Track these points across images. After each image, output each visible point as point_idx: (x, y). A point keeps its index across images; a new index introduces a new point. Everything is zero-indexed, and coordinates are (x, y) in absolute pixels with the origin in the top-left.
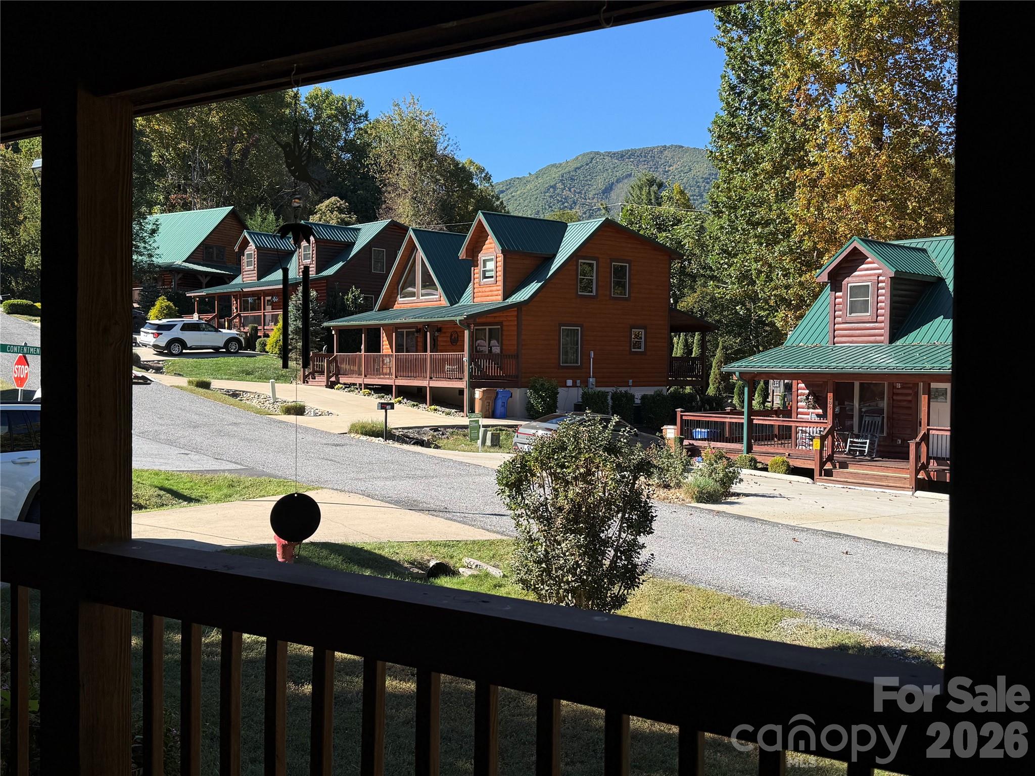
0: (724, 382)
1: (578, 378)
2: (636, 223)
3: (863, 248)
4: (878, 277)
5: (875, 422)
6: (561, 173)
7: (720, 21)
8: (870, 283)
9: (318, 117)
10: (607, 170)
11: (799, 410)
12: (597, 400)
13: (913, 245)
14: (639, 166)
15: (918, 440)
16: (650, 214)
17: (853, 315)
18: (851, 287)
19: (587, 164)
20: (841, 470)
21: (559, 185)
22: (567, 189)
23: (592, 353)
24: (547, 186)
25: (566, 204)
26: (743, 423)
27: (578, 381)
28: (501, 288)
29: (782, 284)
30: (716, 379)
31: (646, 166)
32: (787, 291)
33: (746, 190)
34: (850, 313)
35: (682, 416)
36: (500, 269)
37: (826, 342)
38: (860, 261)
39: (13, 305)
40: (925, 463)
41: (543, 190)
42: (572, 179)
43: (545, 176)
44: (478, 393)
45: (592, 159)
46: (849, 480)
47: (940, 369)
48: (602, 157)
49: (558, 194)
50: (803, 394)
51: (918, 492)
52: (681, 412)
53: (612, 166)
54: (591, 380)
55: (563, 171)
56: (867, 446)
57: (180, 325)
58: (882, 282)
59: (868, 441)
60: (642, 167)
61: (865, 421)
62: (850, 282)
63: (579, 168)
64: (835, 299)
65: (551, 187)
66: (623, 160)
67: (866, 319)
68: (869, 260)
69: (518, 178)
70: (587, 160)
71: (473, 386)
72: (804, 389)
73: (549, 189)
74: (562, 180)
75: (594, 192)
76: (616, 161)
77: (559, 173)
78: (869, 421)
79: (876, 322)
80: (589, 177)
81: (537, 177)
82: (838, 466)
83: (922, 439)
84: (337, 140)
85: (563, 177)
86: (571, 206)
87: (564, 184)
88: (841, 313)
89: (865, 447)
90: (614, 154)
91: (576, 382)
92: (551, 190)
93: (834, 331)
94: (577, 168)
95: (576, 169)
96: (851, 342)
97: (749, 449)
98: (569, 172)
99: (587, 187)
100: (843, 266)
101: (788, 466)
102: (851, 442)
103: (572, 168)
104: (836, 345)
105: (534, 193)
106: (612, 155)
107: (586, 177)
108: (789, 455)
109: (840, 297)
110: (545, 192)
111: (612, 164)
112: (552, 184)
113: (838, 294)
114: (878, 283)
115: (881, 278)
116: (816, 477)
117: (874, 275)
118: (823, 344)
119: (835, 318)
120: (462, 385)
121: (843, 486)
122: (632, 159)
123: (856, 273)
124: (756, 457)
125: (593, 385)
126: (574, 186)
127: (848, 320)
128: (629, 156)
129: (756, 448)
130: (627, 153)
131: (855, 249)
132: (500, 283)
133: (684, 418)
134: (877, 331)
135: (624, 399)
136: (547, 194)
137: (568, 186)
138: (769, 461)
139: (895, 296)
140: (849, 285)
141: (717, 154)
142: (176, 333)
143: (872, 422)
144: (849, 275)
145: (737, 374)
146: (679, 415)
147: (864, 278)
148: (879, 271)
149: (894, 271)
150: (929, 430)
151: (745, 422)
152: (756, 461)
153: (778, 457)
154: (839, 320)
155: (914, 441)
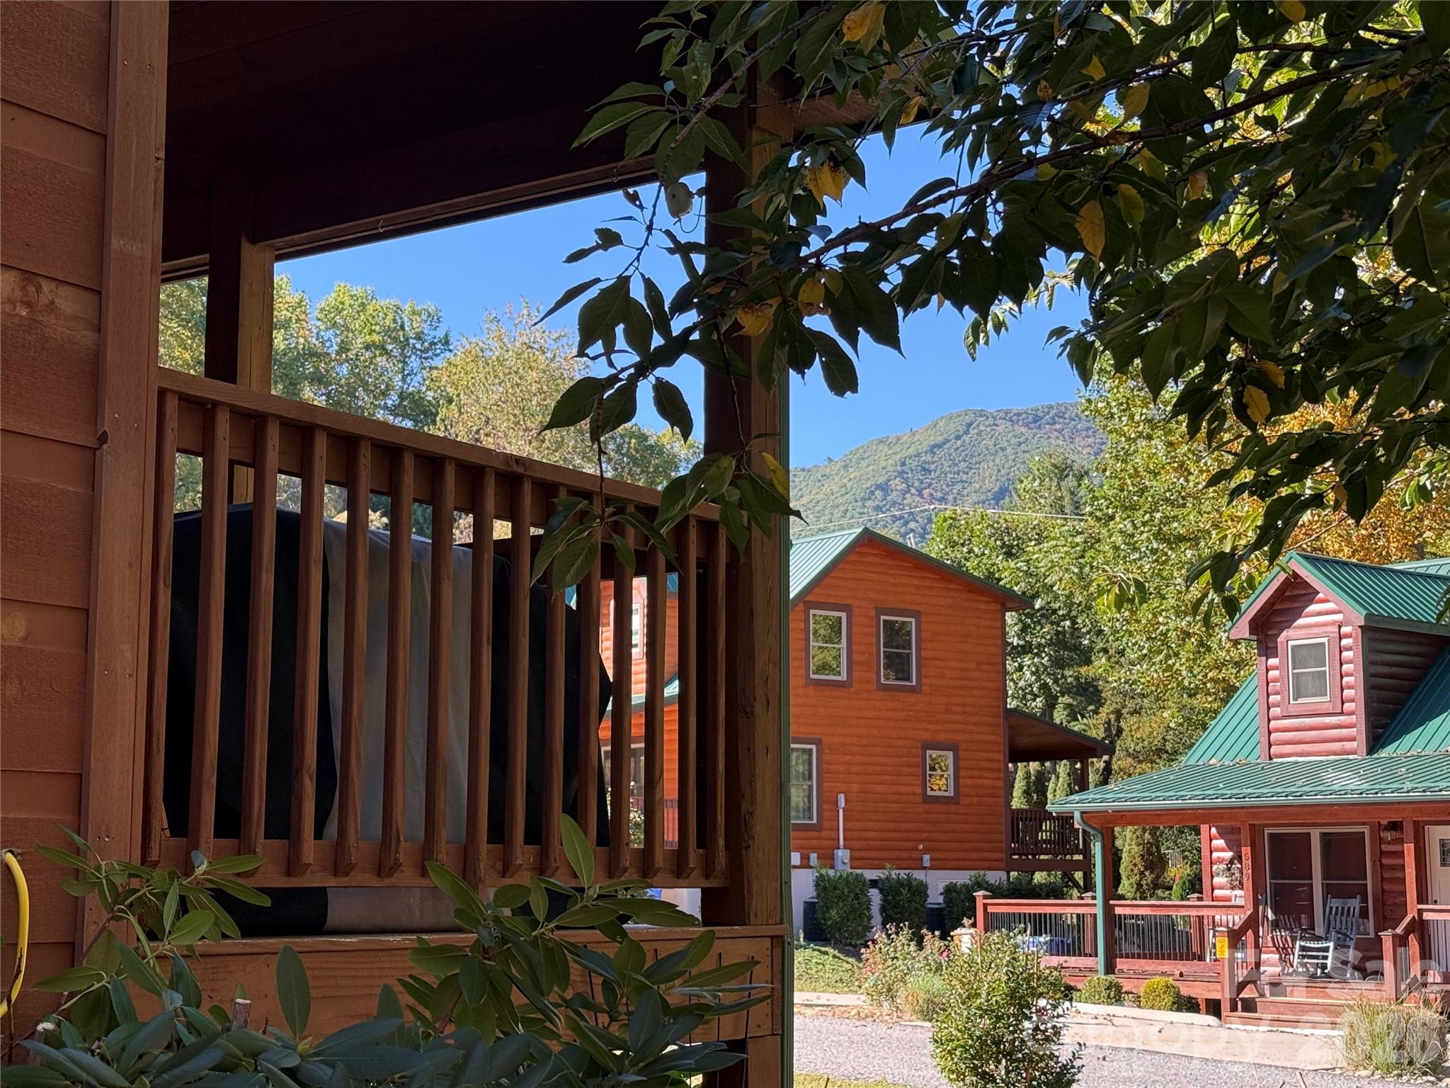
0: (1152, 873)
1: (814, 849)
2: (963, 545)
3: (1308, 574)
4: (1340, 627)
5: (1349, 908)
6: (899, 456)
8: (1325, 640)
9: (344, 348)
10: (1003, 449)
11: (1217, 892)
12: (846, 891)
13: (1432, 571)
14: (1077, 440)
15: (1399, 930)
16: (989, 525)
17: (1301, 701)
18: (1294, 647)
19: (958, 438)
20: (1273, 998)
21: (897, 484)
22: (913, 491)
23: (842, 798)
24: (868, 485)
25: (912, 525)
26: (1095, 915)
27: (814, 856)
29: (1228, 658)
30: (1135, 865)
31: (1091, 440)
32: (1238, 672)
33: (1156, 474)
34: (1295, 699)
35: (985, 906)
37: (1257, 756)
38: (1306, 598)
40: (1419, 977)
41: (860, 494)
42: (924, 469)
43: (864, 463)
45: (969, 425)
46: (1282, 1017)
47: (1424, 791)
48: (991, 421)
49: (895, 503)
50: (1220, 861)
52: (985, 897)
53: (1014, 441)
54: (840, 853)
55: (905, 453)
56: (1330, 954)
58: (1348, 636)
59: (1331, 945)
60: (1082, 444)
61: (1331, 908)
62: (1291, 638)
63: (939, 446)
64: (1267, 671)
65: (879, 487)
66: (1039, 427)
67: (1324, 709)
68: (1321, 596)
69: (803, 470)
70: (955, 427)
72: (1222, 850)
73: (873, 493)
74: (903, 472)
75: (974, 498)
76: (1023, 429)
77: (894, 457)
78: (1337, 908)
79: (1342, 713)
80: (963, 465)
81: (845, 467)
82: (1267, 993)
83: (1409, 930)
84: (384, 394)
85: (903, 464)
86: (924, 529)
87: (906, 480)
88: (1278, 697)
89: (1326, 958)
90: (1018, 414)
91: (809, 859)
92: (878, 493)
93: (1270, 733)
94: (934, 446)
95: (933, 448)
96: (1301, 755)
97: (1110, 968)
98: (918, 455)
99: (959, 487)
100: (1277, 607)
101: (1178, 995)
102: (1303, 949)
103: (925, 446)
104: (1275, 760)
105: (841, 500)
106: (1014, 418)
107: (956, 465)
108: (1181, 975)
109: (1277, 668)
110: (864, 499)
111: (1015, 437)
112: (881, 480)
113: (1273, 661)
114: (1340, 639)
115: (1344, 630)
116: (1224, 1014)
117: (1333, 623)
118: (1252, 759)
119: (1269, 708)
121: (1270, 1029)
122: (1058, 426)
123: (1301, 621)
124: (1120, 980)
125: (844, 863)
126: (930, 484)
127: (1292, 711)
128: (1053, 418)
129: (1121, 964)
130: (1048, 413)
131: (1294, 575)
133: (990, 909)
134: (1344, 730)
135: (905, 892)
136: (869, 503)
137: (917, 484)
138: (1142, 988)
139: (1373, 663)
140: (1291, 643)
141: (1100, 405)
143: (1343, 908)
144: (1289, 624)
145: (1077, 815)
146: (979, 904)
147: (1316, 630)
148: (1339, 617)
149: (1364, 612)
150: (1420, 912)
151: (1099, 911)
152: (1118, 988)
153: (1157, 979)
154: (1275, 711)
155: (1389, 932)
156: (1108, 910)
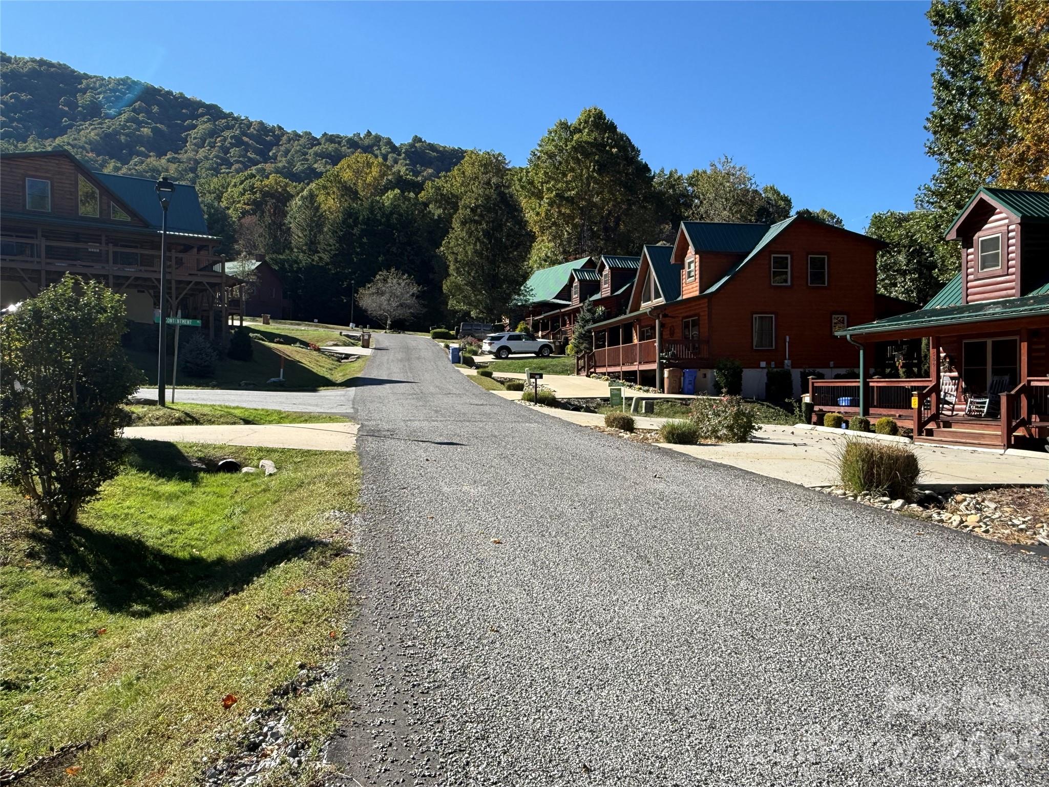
1: (773, 360)
3: (990, 199)
4: (1008, 226)
5: (1003, 381)
7: (935, 25)
8: (1000, 235)
15: (1014, 392)
17: (985, 270)
18: (982, 241)
20: (943, 429)
23: (787, 338)
26: (859, 387)
27: (773, 363)
28: (698, 284)
34: (982, 269)
35: (813, 383)
36: (697, 268)
37: (960, 302)
38: (988, 213)
39: (435, 333)
40: (1026, 418)
44: (666, 373)
46: (943, 439)
51: (1009, 450)
52: (813, 379)
54: (786, 361)
56: (986, 406)
57: (507, 337)
58: (1013, 231)
59: (989, 401)
62: (981, 236)
64: (967, 256)
67: (997, 273)
68: (998, 210)
71: (662, 367)
78: (997, 381)
79: (1008, 275)
82: (942, 426)
88: (973, 270)
89: (984, 407)
91: (770, 364)
93: (967, 289)
96: (983, 300)
97: (865, 413)
100: (974, 220)
101: (894, 427)
104: (970, 304)
108: (899, 416)
109: (972, 254)
113: (970, 250)
114: (1008, 233)
115: (1011, 228)
116: (914, 437)
117: (1004, 225)
119: (967, 276)
120: (654, 366)
123: (987, 226)
124: (869, 419)
125: (788, 366)
127: (980, 276)
129: (872, 411)
131: (982, 200)
132: (698, 280)
133: (816, 385)
134: (1008, 284)
138: (877, 423)
140: (980, 239)
142: (504, 342)
143: (1000, 381)
144: (979, 229)
145: (848, 337)
146: (810, 381)
147: (994, 230)
148: (1006, 221)
149: (1020, 215)
150: (1029, 382)
151: (861, 385)
152: (867, 423)
153: (884, 418)
154: (971, 277)
155: (1005, 393)
156: (866, 384)
